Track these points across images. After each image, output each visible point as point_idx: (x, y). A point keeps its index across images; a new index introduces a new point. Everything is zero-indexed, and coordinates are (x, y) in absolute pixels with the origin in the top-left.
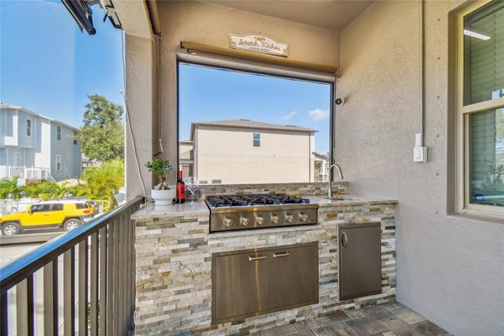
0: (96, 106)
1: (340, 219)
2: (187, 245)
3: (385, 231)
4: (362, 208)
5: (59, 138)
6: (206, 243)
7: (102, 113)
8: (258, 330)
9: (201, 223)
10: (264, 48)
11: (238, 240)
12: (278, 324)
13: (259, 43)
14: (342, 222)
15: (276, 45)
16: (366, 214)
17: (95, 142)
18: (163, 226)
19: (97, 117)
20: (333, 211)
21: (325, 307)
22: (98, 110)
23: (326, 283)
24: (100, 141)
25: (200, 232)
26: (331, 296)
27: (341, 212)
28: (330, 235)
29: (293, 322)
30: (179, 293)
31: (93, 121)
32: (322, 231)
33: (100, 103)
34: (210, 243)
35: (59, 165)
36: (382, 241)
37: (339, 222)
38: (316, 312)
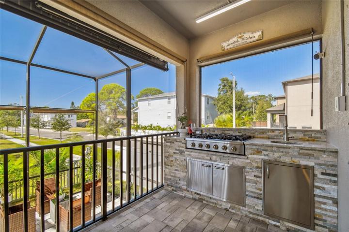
0: (223, 84)
1: (264, 155)
2: (178, 152)
3: (320, 176)
4: (290, 151)
5: (208, 104)
6: (184, 152)
7: (226, 87)
8: (207, 203)
9: (183, 143)
10: (243, 41)
11: (197, 154)
12: (218, 206)
13: (239, 39)
14: (266, 158)
15: (251, 35)
16: (295, 156)
17: (222, 104)
18: (171, 142)
19: (224, 90)
20: (258, 149)
21: (250, 213)
22: (225, 86)
23: (252, 197)
24: (224, 103)
25: (182, 147)
26: (256, 208)
27: (266, 150)
28: (255, 165)
29: (227, 210)
30: (176, 170)
31: (222, 92)
32: (248, 161)
33: (225, 82)
34: (186, 153)
35: (208, 117)
36: (316, 184)
37: (263, 157)
38: (244, 213)
